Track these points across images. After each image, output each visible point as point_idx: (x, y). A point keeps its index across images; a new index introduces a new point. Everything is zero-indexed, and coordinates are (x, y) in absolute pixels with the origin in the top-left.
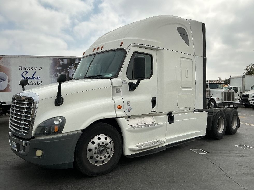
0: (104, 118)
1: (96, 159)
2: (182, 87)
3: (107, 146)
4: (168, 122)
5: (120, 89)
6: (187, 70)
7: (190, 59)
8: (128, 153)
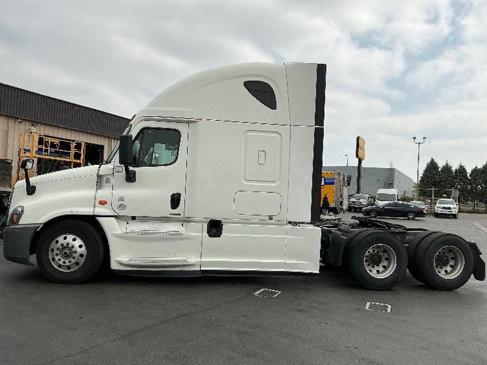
0: (71, 214)
1: (58, 263)
2: (246, 179)
3: (74, 250)
4: (206, 234)
5: (110, 179)
6: (264, 151)
7: (275, 132)
8: (114, 266)
